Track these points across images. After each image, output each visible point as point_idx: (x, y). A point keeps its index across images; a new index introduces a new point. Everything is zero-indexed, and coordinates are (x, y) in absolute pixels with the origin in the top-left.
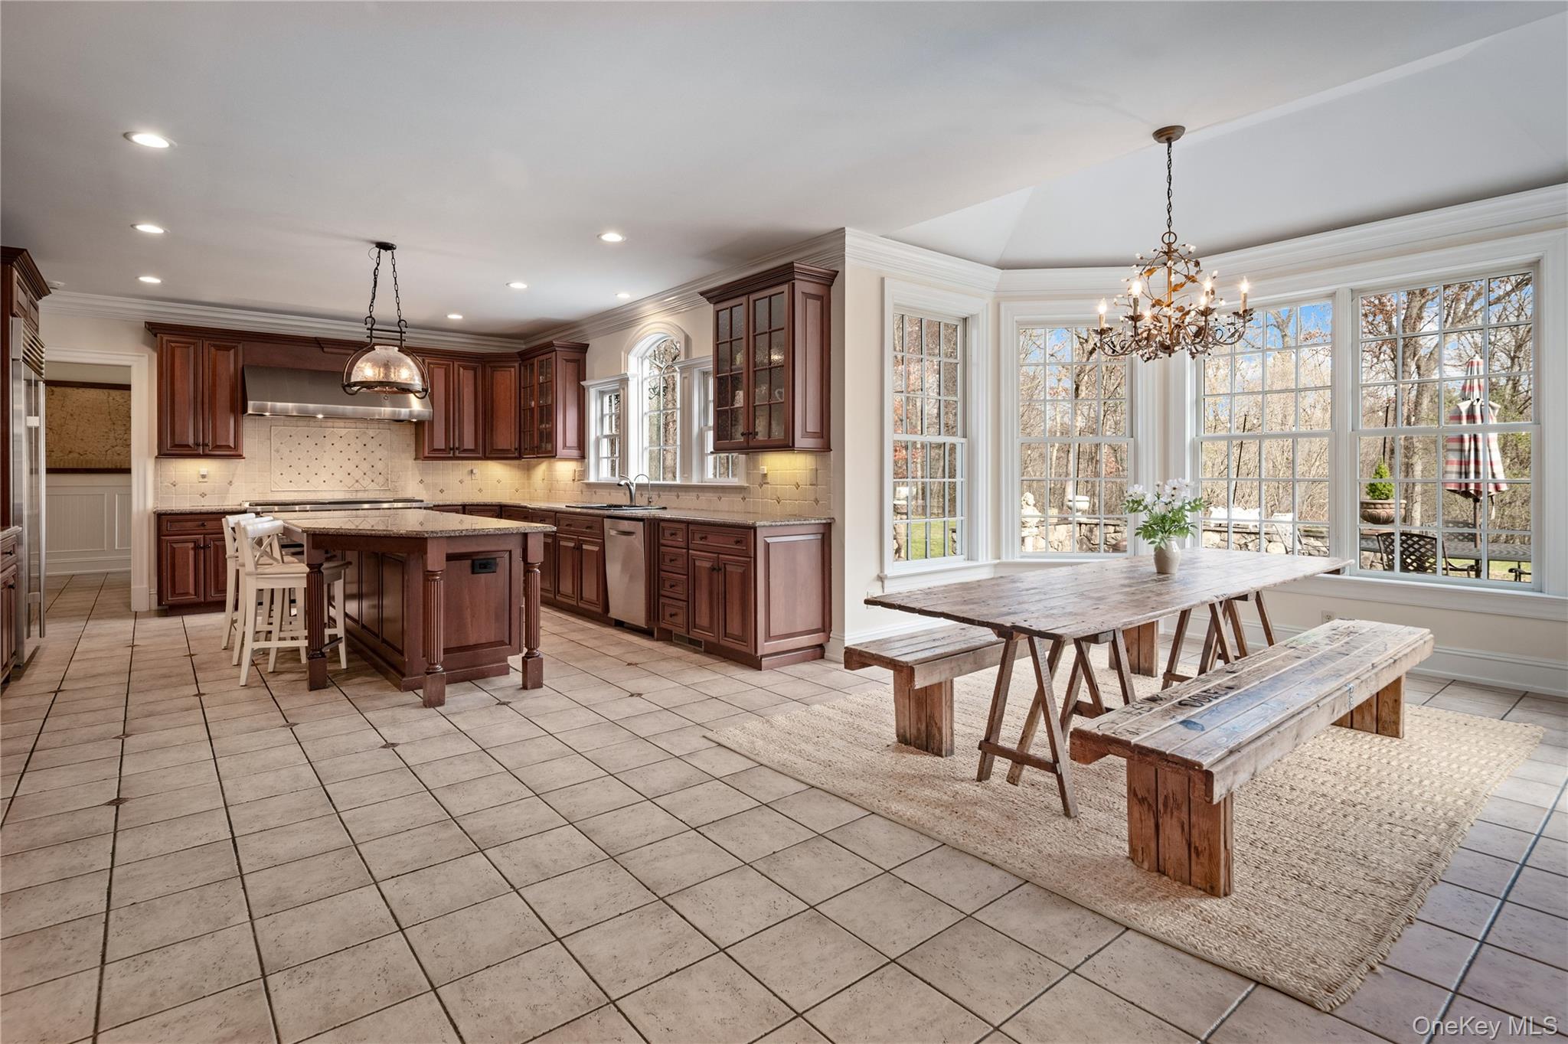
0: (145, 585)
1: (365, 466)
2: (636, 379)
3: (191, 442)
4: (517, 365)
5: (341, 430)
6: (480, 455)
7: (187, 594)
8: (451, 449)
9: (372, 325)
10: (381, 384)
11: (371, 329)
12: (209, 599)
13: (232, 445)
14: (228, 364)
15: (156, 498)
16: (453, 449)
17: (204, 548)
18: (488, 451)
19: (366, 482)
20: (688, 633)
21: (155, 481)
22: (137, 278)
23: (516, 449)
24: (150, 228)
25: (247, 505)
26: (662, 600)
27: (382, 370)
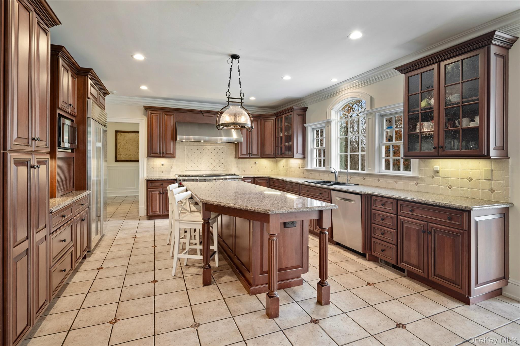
0: (143, 206)
1: (217, 161)
2: (334, 121)
3: (158, 152)
4: (274, 118)
5: (209, 147)
6: (259, 156)
7: (156, 211)
8: (248, 154)
9: (229, 96)
10: (234, 124)
11: (228, 98)
12: (164, 214)
13: (172, 153)
14: (171, 121)
15: (147, 173)
16: (249, 154)
17: (162, 193)
18: (263, 155)
19: (217, 167)
20: (397, 264)
21: (147, 167)
22: (139, 87)
23: (274, 154)
24: (139, 57)
25: (176, 177)
26: (373, 240)
27: (233, 117)
